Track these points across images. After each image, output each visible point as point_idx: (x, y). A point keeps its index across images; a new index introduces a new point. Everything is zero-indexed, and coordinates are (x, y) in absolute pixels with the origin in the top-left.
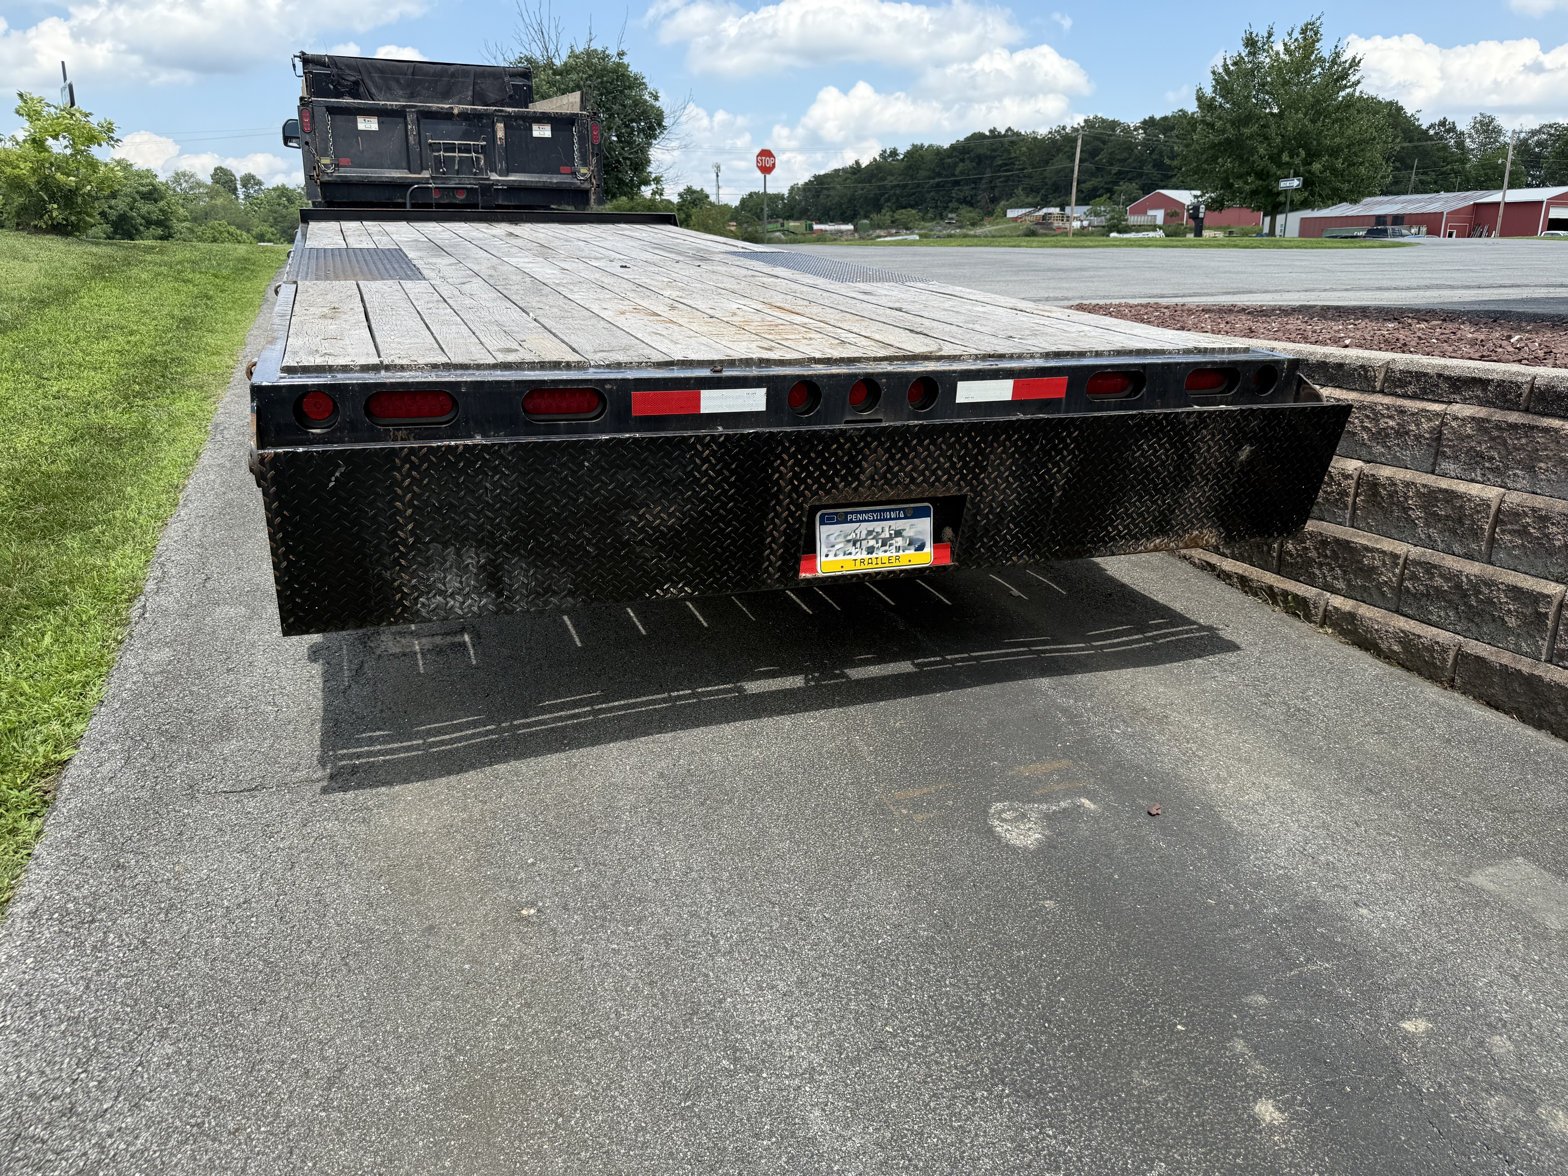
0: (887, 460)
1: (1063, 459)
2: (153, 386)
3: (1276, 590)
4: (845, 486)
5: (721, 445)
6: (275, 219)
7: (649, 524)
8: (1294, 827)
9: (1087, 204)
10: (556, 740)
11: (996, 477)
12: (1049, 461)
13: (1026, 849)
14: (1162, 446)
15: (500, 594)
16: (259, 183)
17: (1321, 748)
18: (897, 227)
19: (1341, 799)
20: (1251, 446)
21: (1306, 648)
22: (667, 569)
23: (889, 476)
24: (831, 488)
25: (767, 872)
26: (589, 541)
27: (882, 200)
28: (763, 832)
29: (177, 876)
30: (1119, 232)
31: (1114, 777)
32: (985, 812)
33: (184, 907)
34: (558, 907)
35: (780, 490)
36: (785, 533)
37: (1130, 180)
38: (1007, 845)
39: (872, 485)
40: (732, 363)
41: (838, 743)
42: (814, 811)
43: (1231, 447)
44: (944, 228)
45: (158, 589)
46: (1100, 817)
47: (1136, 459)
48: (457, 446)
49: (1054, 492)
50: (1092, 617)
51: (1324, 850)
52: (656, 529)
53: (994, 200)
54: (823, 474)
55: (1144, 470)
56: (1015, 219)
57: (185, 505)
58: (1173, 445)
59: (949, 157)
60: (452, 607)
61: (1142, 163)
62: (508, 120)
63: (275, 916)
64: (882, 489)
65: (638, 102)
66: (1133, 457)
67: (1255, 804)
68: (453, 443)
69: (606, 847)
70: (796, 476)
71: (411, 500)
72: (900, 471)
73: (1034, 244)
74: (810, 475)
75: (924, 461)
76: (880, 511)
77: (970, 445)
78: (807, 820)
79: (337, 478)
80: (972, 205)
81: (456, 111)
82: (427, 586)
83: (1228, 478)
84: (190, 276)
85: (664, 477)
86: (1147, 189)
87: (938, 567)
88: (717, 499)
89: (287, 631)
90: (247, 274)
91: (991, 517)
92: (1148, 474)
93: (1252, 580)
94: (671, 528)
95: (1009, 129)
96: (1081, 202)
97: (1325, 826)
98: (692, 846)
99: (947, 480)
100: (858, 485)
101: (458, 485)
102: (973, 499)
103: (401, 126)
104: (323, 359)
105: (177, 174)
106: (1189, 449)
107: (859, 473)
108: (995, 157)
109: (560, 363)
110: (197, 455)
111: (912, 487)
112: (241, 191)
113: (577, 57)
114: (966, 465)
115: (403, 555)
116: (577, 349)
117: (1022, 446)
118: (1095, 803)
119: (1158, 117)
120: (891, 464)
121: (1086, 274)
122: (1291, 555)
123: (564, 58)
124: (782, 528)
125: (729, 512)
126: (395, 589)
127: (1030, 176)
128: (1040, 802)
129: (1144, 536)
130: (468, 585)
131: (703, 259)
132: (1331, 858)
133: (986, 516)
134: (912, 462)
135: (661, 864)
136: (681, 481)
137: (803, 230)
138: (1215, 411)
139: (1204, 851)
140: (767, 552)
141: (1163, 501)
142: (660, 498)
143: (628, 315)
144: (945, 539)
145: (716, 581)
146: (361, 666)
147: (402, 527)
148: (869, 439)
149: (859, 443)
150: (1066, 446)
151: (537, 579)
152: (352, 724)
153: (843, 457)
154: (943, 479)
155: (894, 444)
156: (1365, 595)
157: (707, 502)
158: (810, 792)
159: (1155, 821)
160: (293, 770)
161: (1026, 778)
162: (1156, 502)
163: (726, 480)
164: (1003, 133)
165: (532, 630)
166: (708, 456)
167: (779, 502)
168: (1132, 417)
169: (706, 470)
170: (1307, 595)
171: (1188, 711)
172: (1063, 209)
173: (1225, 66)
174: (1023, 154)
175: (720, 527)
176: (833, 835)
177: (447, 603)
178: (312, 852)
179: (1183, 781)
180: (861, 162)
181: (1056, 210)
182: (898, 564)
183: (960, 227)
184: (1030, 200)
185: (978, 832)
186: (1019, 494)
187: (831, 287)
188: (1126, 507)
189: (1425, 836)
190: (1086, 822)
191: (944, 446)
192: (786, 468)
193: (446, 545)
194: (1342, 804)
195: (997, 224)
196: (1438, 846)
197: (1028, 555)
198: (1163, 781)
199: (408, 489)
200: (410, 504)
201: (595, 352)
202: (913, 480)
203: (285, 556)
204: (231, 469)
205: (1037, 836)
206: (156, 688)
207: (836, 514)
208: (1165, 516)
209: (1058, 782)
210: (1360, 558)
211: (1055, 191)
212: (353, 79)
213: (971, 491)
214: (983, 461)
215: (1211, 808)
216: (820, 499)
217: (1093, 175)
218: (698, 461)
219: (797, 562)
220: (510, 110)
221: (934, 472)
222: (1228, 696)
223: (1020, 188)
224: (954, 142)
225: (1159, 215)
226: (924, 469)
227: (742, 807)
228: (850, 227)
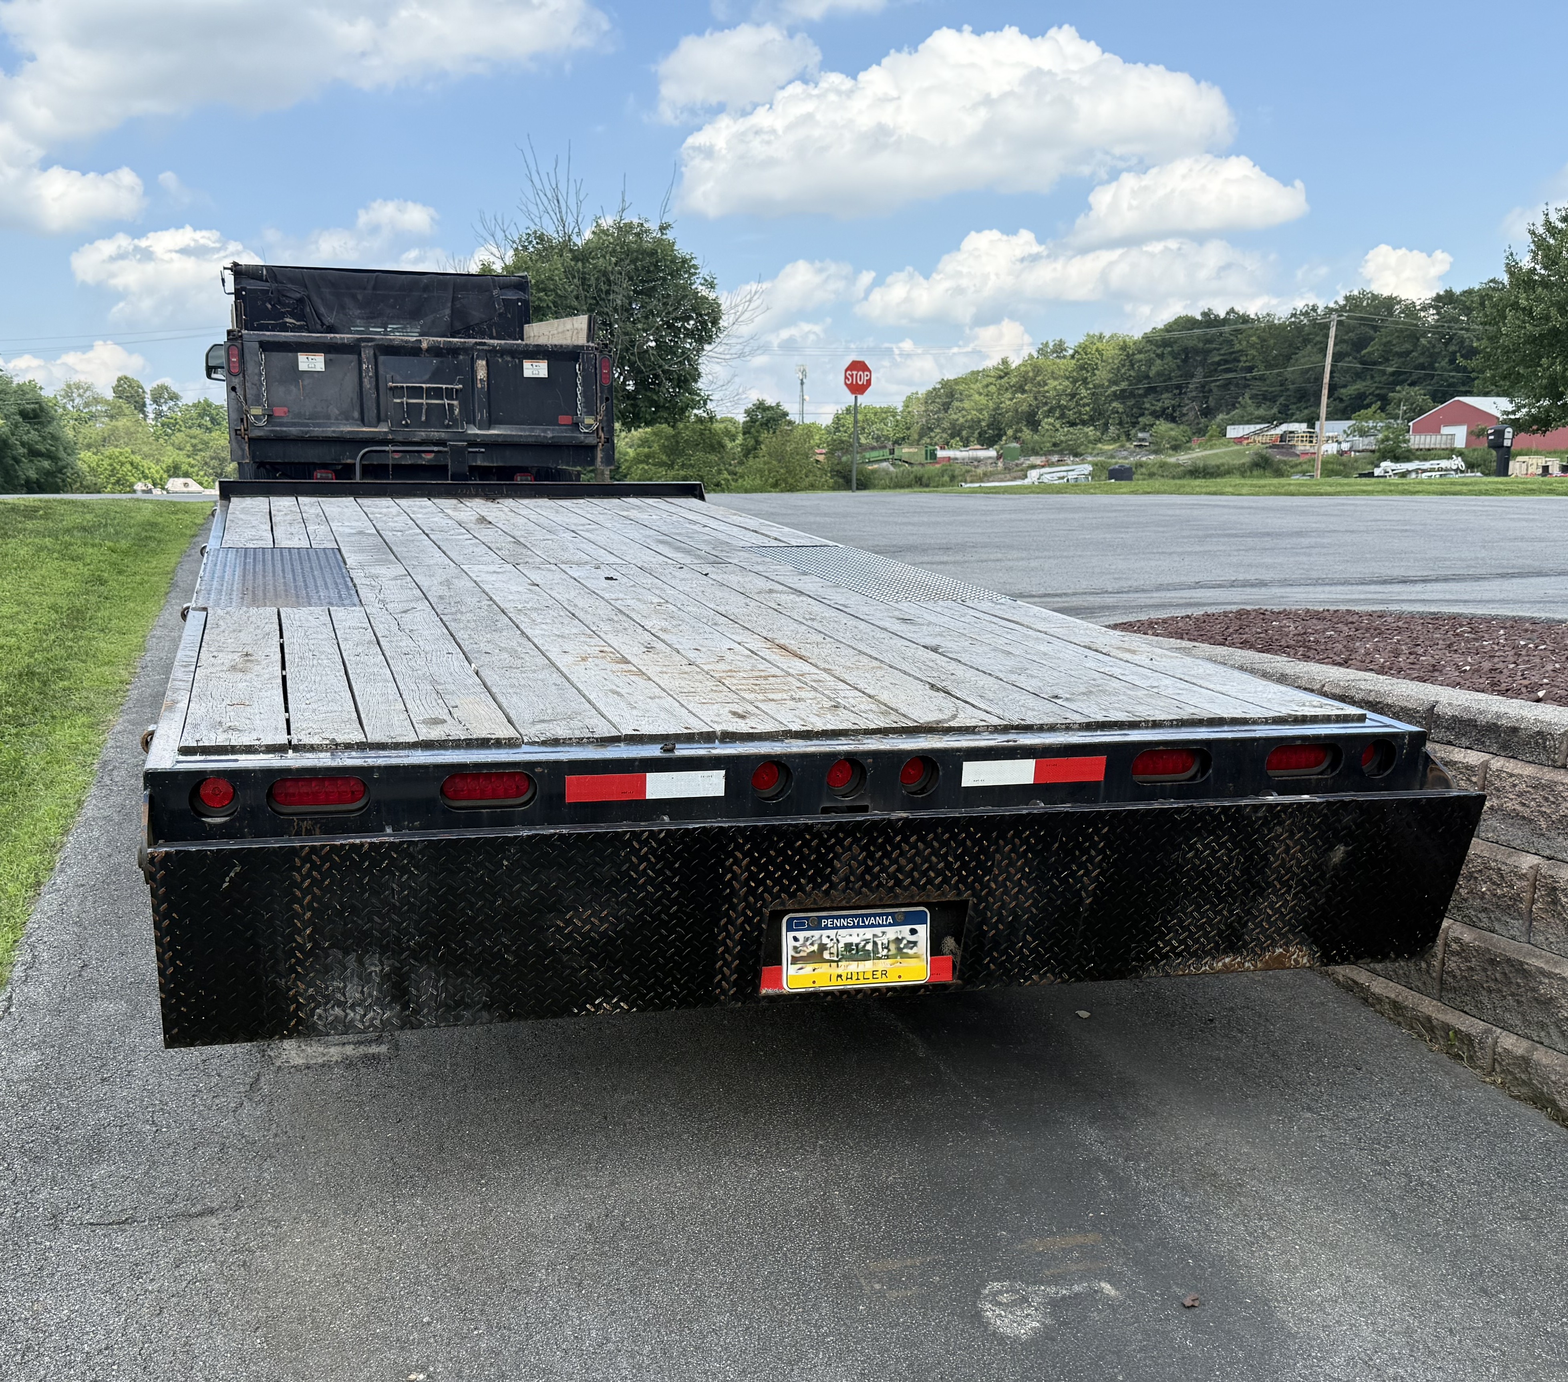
0: (865, 859)
1: (1091, 859)
2: (29, 708)
3: (1435, 1022)
4: (813, 889)
5: (661, 843)
6: (194, 446)
7: (577, 929)
8: (1366, 1331)
9: (1349, 419)
10: (472, 1179)
11: (1005, 880)
12: (1073, 861)
13: (1017, 1338)
14: (1222, 845)
15: (406, 1007)
16: (174, 397)
17: (1437, 1234)
18: (1061, 452)
19: (1442, 1300)
20: (1346, 845)
21: (1460, 1102)
22: (599, 981)
23: (868, 877)
24: (796, 891)
25: (697, 1348)
26: (507, 948)
27: (1040, 415)
28: (700, 1302)
29: (36, 1315)
30: (1396, 459)
31: (1151, 1258)
32: (977, 1293)
33: (42, 1350)
34: (450, 1373)
35: (734, 892)
36: (740, 942)
37: (1412, 384)
38: (994, 1333)
39: (847, 887)
40: (689, 738)
41: (811, 1198)
42: (766, 1279)
43: (1318, 847)
44: (1132, 453)
45: (27, 976)
46: (1119, 1306)
47: (1187, 861)
48: (362, 845)
49: (1081, 900)
50: (1180, 1049)
51: (1395, 1360)
52: (585, 936)
53: (1208, 413)
54: (786, 874)
55: (1201, 874)
56: (1239, 440)
57: (62, 871)
58: (1236, 845)
59: (1140, 352)
60: (352, 1020)
61: (1434, 357)
62: (491, 354)
63: (137, 1365)
64: (860, 893)
65: (686, 293)
66: (1184, 858)
67: (1325, 1300)
68: (358, 841)
69: (513, 1309)
70: (753, 876)
71: (310, 903)
72: (881, 871)
73: (1245, 490)
74: (769, 875)
75: (911, 860)
76: (862, 916)
77: (968, 843)
78: (755, 1290)
79: (231, 878)
80: (1173, 420)
81: (424, 345)
82: (324, 997)
83: (1318, 884)
84: (81, 551)
85: (595, 877)
86: (1439, 397)
87: (935, 986)
88: (658, 902)
89: (171, 1042)
90: (153, 545)
91: (1001, 927)
92: (1206, 880)
93: (1406, 1007)
94: (603, 935)
95: (1232, 310)
96: (1339, 413)
97: (1409, 1332)
98: (613, 1313)
99: (942, 882)
100: (830, 887)
101: (362, 886)
102: (976, 906)
103: (354, 364)
104: (225, 736)
105: (69, 386)
106: (1261, 850)
107: (831, 873)
108: (1210, 351)
109: (489, 740)
110: (80, 803)
111: (898, 890)
112: (150, 408)
113: (605, 232)
114: (964, 865)
115: (299, 962)
116: (514, 718)
117: (1037, 844)
118: (1117, 1289)
119: (1458, 290)
120: (870, 863)
121: (1305, 541)
122: (1454, 977)
123: (587, 235)
124: (737, 937)
125: (672, 917)
126: (290, 999)
127: (1262, 378)
128: (1049, 1283)
129: (1207, 953)
130: (370, 995)
131: (717, 562)
132: (1401, 1372)
133: (995, 926)
134: (896, 861)
135: (574, 1332)
136: (614, 882)
137: (921, 458)
138: (1291, 804)
139: (1240, 1354)
140: (720, 963)
141: (1231, 912)
142: (591, 901)
143: (590, 663)
144: (946, 950)
145: (658, 996)
146: (257, 1080)
147: (299, 932)
148: (841, 835)
149: (829, 839)
150: (1094, 845)
151: (447, 991)
152: (240, 1150)
153: (810, 855)
154: (937, 882)
155: (872, 841)
156: (1543, 1034)
157: (646, 905)
158: (765, 1257)
159: (1190, 1313)
160: (170, 1202)
161: (1039, 1254)
162: (1220, 912)
163: (668, 880)
164: (1222, 315)
165: (461, 1042)
166: (646, 853)
167: (733, 907)
168: (1179, 811)
169: (645, 869)
170: (1473, 1032)
171: (1273, 1179)
172: (1312, 425)
173: (1548, 224)
174: (1253, 346)
175: (661, 934)
176: (783, 1310)
177: (347, 1015)
178: (184, 1296)
179: (1239, 1267)
180: (1010, 360)
181: (1301, 428)
182: (884, 979)
183: (1156, 452)
184: (1261, 412)
185: (962, 1316)
186: (1035, 899)
187: (863, 611)
188: (1180, 918)
189: (1537, 1352)
190: (1100, 1311)
191: (935, 844)
192: (740, 867)
193: (346, 952)
194: (1440, 1307)
195: (1212, 447)
196: (1552, 1364)
197: (1053, 974)
198: (1212, 1266)
199: (308, 891)
200: (310, 907)
201: (533, 723)
202: (898, 883)
203: (172, 961)
204: (120, 824)
205: (1035, 1324)
206: (20, 1099)
207: (807, 918)
208: (1234, 929)
209: (1078, 1261)
210: (1535, 985)
211: (1300, 400)
212: (298, 296)
213: (973, 895)
214: (986, 861)
215: (1266, 1302)
216: (783, 903)
217: (1359, 376)
218: (634, 859)
219: (757, 975)
220: (495, 342)
221: (924, 873)
222: (1331, 1162)
223: (1247, 396)
224: (1148, 330)
225: (1459, 435)
226: (913, 870)
227: (680, 1269)
228: (992, 453)
